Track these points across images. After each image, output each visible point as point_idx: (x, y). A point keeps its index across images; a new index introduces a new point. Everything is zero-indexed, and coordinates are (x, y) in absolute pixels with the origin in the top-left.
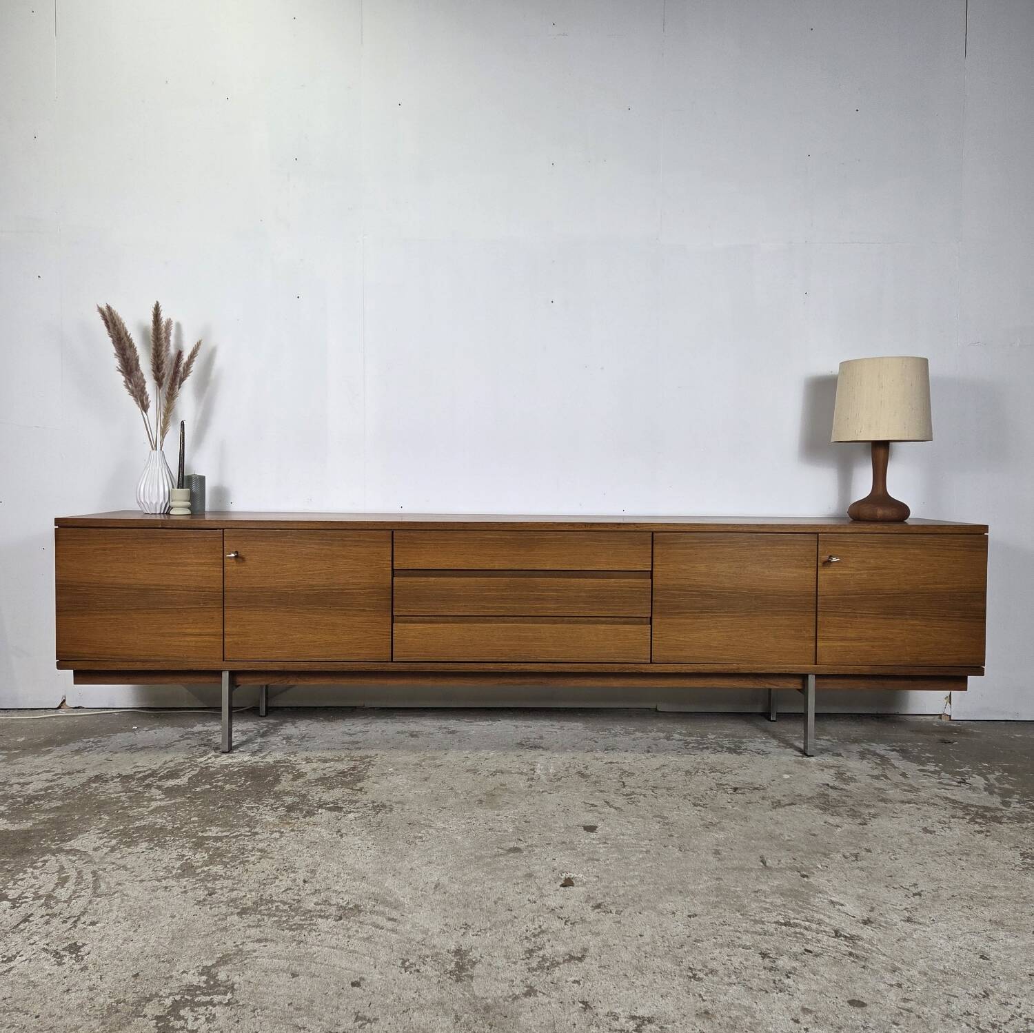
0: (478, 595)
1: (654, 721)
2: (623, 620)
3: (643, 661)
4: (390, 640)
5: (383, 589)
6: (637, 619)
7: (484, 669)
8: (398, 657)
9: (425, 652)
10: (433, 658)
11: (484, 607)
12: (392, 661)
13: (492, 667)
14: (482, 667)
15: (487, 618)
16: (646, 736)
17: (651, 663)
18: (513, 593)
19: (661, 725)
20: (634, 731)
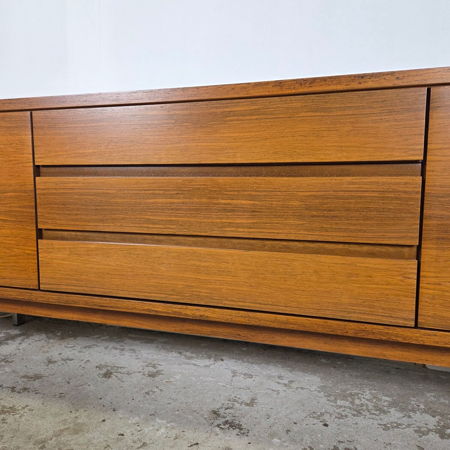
0: (140, 203)
1: (421, 386)
2: (366, 248)
3: (401, 322)
4: (36, 261)
5: (25, 192)
6: (391, 249)
7: (149, 310)
8: (46, 284)
9: (76, 280)
10: (86, 289)
11: (149, 221)
12: (39, 289)
13: (161, 308)
14: (146, 308)
15: (156, 237)
16: (405, 421)
17: (416, 327)
18: (187, 200)
19: (430, 396)
20: (390, 405)
